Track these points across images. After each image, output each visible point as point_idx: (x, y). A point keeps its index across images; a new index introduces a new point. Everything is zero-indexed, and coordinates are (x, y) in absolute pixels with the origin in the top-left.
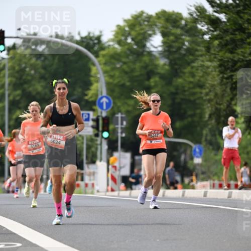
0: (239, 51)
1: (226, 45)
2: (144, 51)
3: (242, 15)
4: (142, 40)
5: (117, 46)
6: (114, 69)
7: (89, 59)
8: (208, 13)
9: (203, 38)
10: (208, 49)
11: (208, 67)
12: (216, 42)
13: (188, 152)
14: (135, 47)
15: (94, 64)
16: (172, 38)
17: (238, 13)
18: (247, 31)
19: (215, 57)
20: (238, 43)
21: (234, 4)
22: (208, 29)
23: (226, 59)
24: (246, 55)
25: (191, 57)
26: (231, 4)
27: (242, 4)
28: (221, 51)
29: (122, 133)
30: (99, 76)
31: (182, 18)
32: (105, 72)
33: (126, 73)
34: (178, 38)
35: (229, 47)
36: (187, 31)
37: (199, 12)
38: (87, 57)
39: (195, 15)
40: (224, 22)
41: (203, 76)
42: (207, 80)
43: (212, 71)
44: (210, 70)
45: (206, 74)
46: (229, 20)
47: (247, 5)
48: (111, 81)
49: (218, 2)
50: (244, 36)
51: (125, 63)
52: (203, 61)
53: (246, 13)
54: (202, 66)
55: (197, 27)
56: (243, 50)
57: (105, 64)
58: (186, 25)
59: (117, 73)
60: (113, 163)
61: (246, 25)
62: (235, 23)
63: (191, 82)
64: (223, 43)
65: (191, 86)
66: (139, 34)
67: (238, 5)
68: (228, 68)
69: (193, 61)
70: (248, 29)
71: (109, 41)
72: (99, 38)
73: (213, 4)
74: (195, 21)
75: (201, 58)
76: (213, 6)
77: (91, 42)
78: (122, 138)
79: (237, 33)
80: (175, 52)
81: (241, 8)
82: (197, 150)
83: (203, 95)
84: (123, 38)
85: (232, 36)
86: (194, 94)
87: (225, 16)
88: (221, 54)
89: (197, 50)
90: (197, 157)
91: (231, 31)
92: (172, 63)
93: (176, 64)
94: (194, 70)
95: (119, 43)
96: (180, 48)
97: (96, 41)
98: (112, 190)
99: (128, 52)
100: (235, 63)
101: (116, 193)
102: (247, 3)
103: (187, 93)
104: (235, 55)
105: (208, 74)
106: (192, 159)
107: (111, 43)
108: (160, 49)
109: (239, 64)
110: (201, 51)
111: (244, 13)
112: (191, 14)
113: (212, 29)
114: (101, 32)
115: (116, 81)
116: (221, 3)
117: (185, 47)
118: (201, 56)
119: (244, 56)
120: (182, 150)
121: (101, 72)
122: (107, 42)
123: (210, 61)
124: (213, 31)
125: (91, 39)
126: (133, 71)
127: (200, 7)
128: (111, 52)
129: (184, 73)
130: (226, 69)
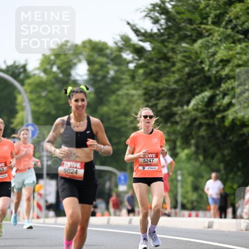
0: (164, 79)
1: (151, 73)
2: (69, 80)
3: (166, 44)
4: (67, 68)
5: (42, 75)
6: (39, 97)
7: (15, 88)
8: (132, 42)
9: (127, 67)
10: (133, 77)
11: (133, 96)
12: (141, 71)
13: (113, 179)
14: (61, 75)
15: (19, 93)
16: (97, 66)
17: (163, 42)
18: (171, 60)
19: (140, 86)
20: (163, 72)
21: (159, 33)
22: (133, 57)
23: (150, 88)
24: (171, 83)
25: (116, 86)
26: (156, 34)
27: (166, 33)
28: (145, 79)
29: (47, 161)
30: (24, 104)
31: (107, 48)
32: (31, 100)
33: (52, 101)
34: (103, 66)
35: (154, 75)
36: (112, 60)
37: (124, 41)
38: (12, 85)
39: (120, 44)
40: (149, 51)
41: (127, 105)
42: (131, 108)
43: (136, 100)
44: (135, 98)
45: (131, 102)
46: (153, 49)
47: (171, 34)
48: (36, 109)
49: (143, 31)
50: (169, 65)
51: (50, 92)
52: (128, 89)
53: (171, 42)
54: (127, 94)
55: (121, 56)
56: (167, 79)
57: (31, 92)
58: (111, 54)
59: (43, 102)
60: (38, 191)
61: (170, 54)
62: (160, 52)
63: (116, 111)
64: (148, 71)
65: (116, 114)
66: (64, 63)
67: (162, 34)
68: (153, 97)
69: (118, 90)
70: (172, 58)
71: (35, 69)
72: (24, 67)
73: (138, 33)
74: (120, 50)
75: (126, 87)
76: (138, 35)
77: (17, 71)
78: (48, 166)
79: (162, 61)
80: (100, 81)
81: (166, 37)
82: (122, 178)
83: (127, 123)
84: (48, 67)
85: (156, 65)
86: (119, 122)
87: (150, 45)
88: (146, 82)
89: (122, 79)
90: (123, 184)
91: (155, 60)
92: (98, 92)
93: (101, 93)
94: (119, 98)
95: (45, 71)
96: (104, 77)
97: (22, 70)
98: (38, 217)
99: (54, 81)
100: (159, 91)
101: (41, 220)
102: (172, 32)
103: (112, 121)
104: (160, 84)
105: (133, 102)
106: (117, 186)
107: (37, 72)
108: (86, 77)
109: (163, 93)
110: (126, 79)
111: (169, 42)
112: (116, 43)
113: (136, 57)
114: (26, 61)
115: (42, 109)
116: (146, 32)
117: (109, 76)
118: (126, 84)
119: (168, 85)
120: (107, 177)
121: (27, 100)
122: (33, 71)
123: (135, 89)
124: (138, 60)
125: (16, 67)
126: (58, 99)
127: (124, 36)
128: (37, 80)
129: (109, 102)
130: (151, 97)
